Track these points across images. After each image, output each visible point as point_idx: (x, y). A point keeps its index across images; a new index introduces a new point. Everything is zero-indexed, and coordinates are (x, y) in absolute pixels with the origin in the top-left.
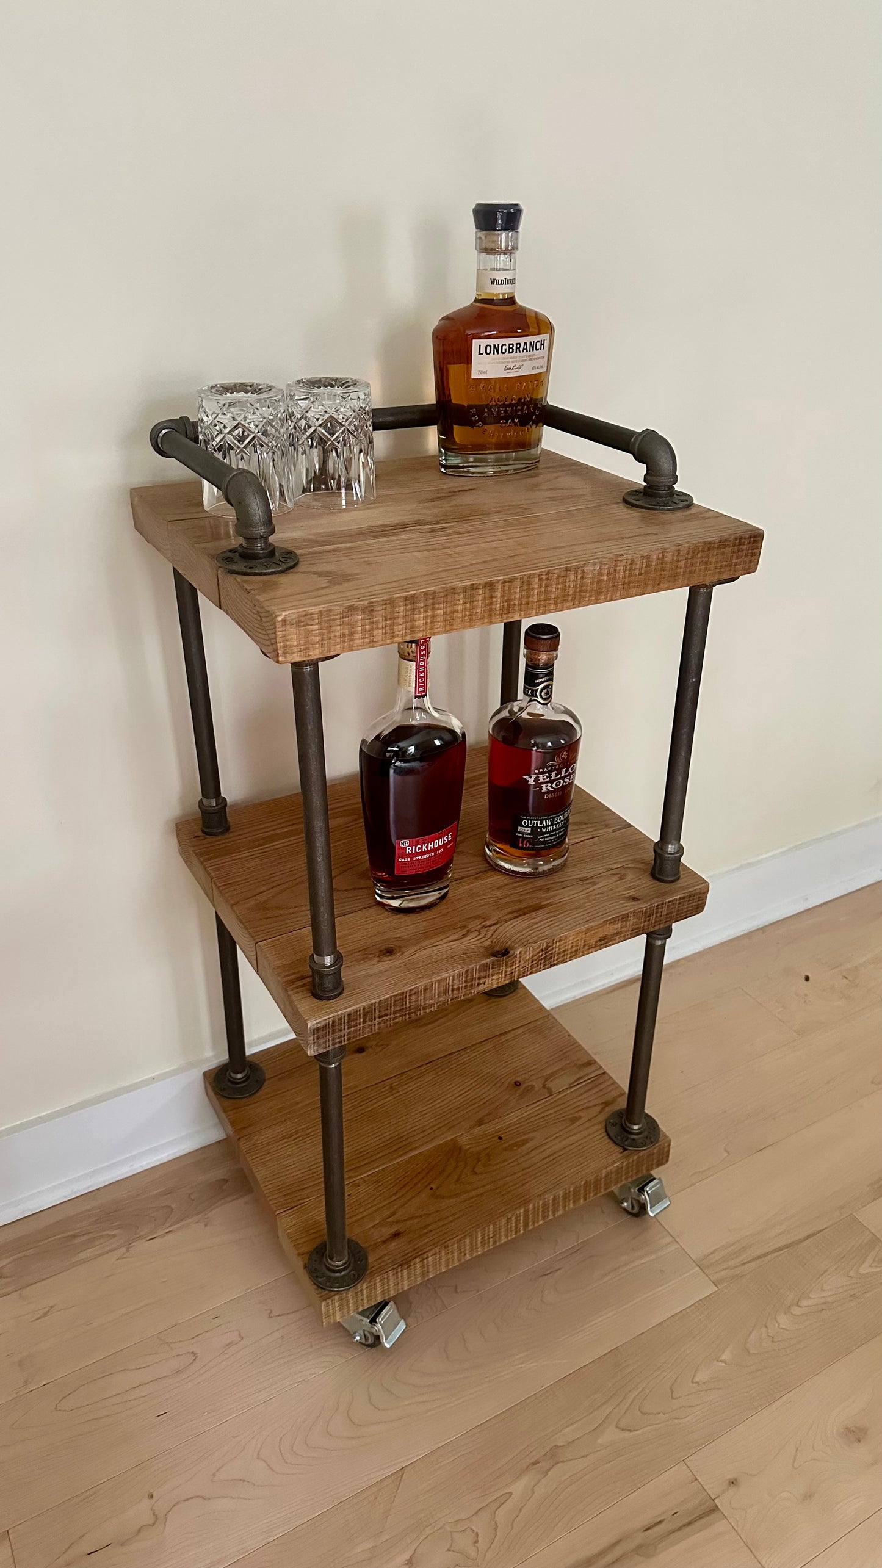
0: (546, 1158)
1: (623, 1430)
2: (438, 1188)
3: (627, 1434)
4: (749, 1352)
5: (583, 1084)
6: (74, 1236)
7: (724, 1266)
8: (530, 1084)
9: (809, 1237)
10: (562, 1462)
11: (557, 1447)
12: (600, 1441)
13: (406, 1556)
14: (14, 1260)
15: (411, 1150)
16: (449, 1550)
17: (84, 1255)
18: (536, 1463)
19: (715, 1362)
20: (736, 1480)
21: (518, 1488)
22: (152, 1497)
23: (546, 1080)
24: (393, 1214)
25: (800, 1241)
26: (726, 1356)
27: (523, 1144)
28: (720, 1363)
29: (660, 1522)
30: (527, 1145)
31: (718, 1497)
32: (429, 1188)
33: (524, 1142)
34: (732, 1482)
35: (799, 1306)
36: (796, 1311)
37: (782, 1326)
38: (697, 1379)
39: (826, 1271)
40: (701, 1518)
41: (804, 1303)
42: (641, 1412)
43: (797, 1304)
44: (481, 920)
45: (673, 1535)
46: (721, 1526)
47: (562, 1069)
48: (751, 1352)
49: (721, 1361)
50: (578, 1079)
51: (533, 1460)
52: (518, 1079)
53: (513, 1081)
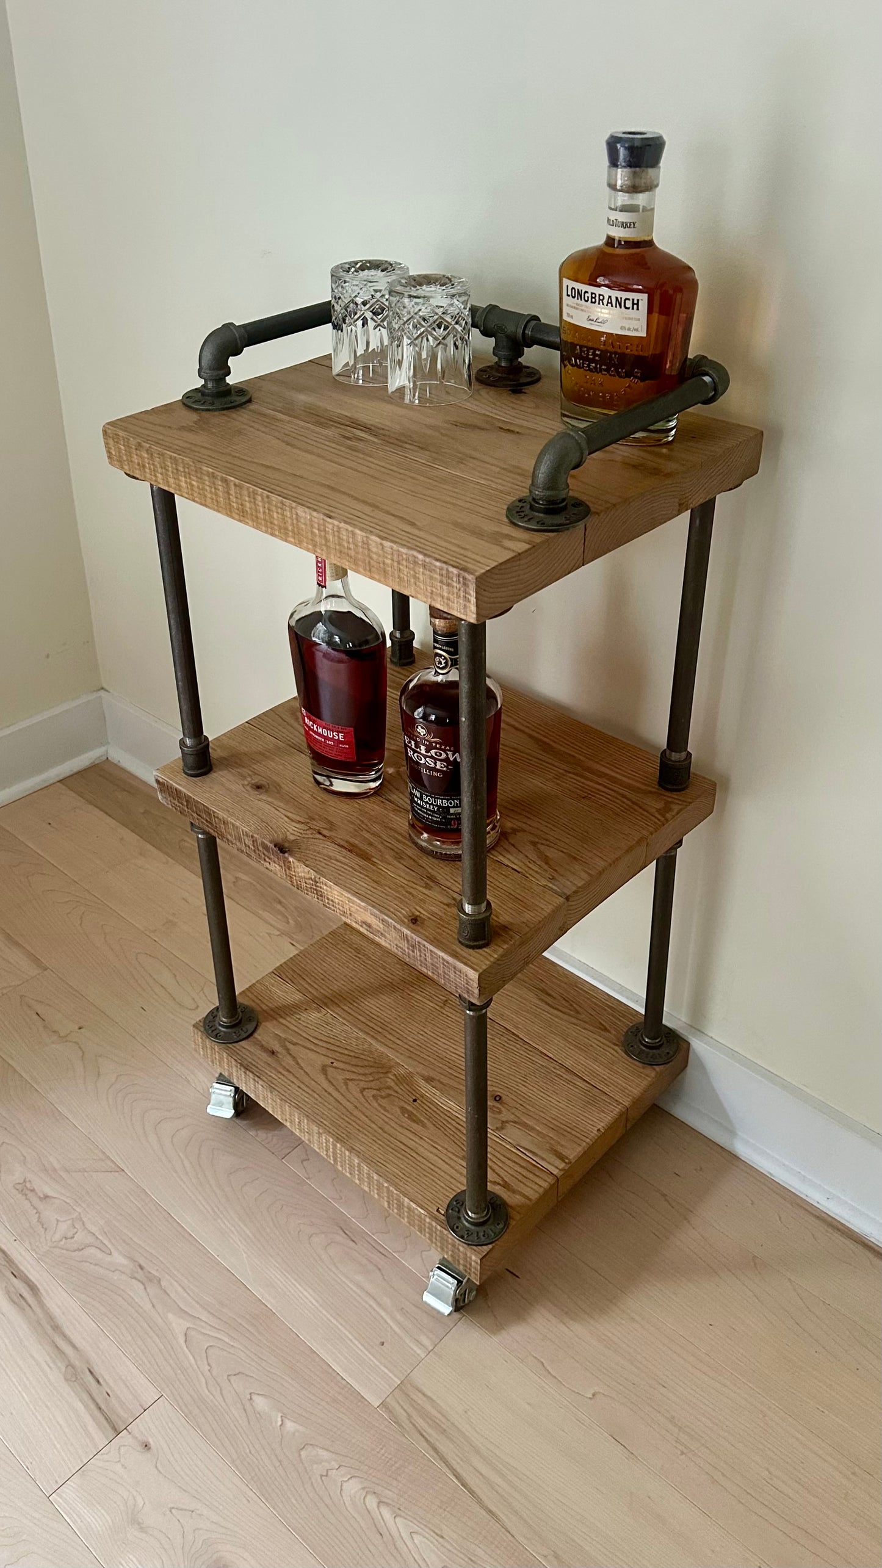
0: (404, 1144)
1: (186, 1334)
2: (335, 1068)
3: (182, 1340)
4: (301, 1449)
5: (525, 1157)
6: (280, 902)
7: (410, 1410)
8: (503, 1109)
9: (490, 1512)
10: (145, 1288)
11: (159, 1281)
12: (170, 1316)
13: (51, 1193)
14: (251, 883)
15: (373, 1037)
16: (58, 1221)
17: (266, 915)
18: (142, 1268)
19: (280, 1415)
20: (150, 1448)
21: (119, 1259)
22: (80, 1028)
23: (515, 1122)
24: (295, 1044)
25: (480, 1502)
26: (290, 1425)
27: (414, 1121)
28: (279, 1419)
29: (98, 1382)
30: (415, 1125)
31: (130, 1433)
32: (333, 1061)
33: (417, 1121)
34: (146, 1446)
35: (378, 1507)
36: (371, 1502)
37: (345, 1484)
38: (254, 1397)
39: (442, 1537)
40: (107, 1419)
41: (386, 1513)
42: (207, 1348)
43: (380, 1502)
44: (325, 826)
45: (85, 1396)
46: (100, 1440)
47: (539, 1133)
48: (303, 1453)
49: (282, 1421)
50: (531, 1151)
51: (143, 1264)
52: (504, 1097)
53: (499, 1094)
